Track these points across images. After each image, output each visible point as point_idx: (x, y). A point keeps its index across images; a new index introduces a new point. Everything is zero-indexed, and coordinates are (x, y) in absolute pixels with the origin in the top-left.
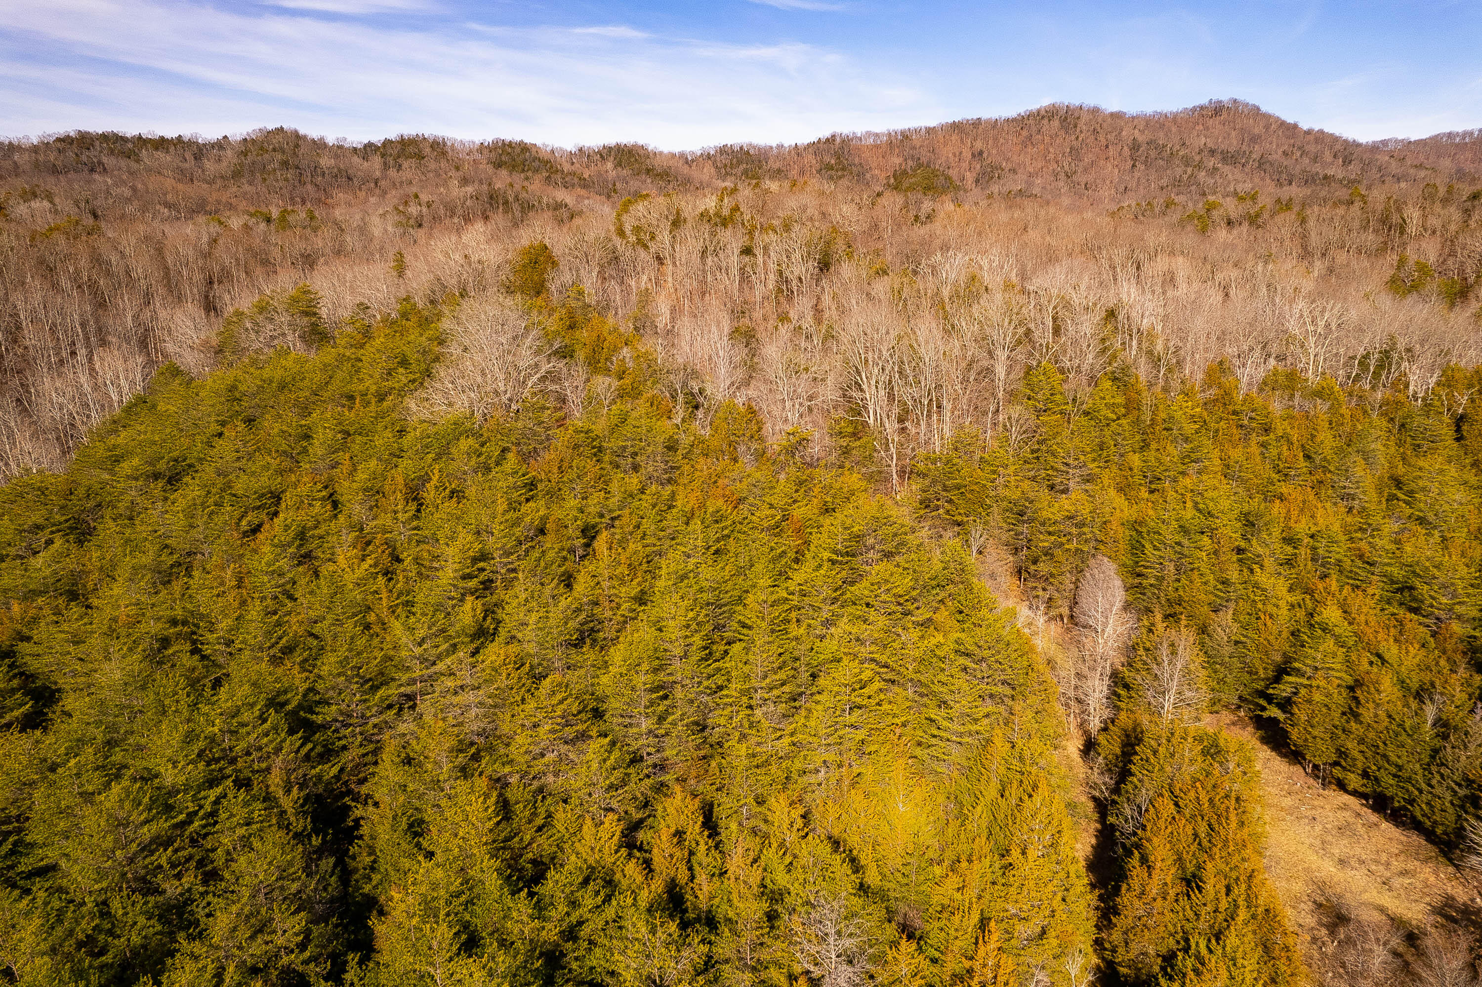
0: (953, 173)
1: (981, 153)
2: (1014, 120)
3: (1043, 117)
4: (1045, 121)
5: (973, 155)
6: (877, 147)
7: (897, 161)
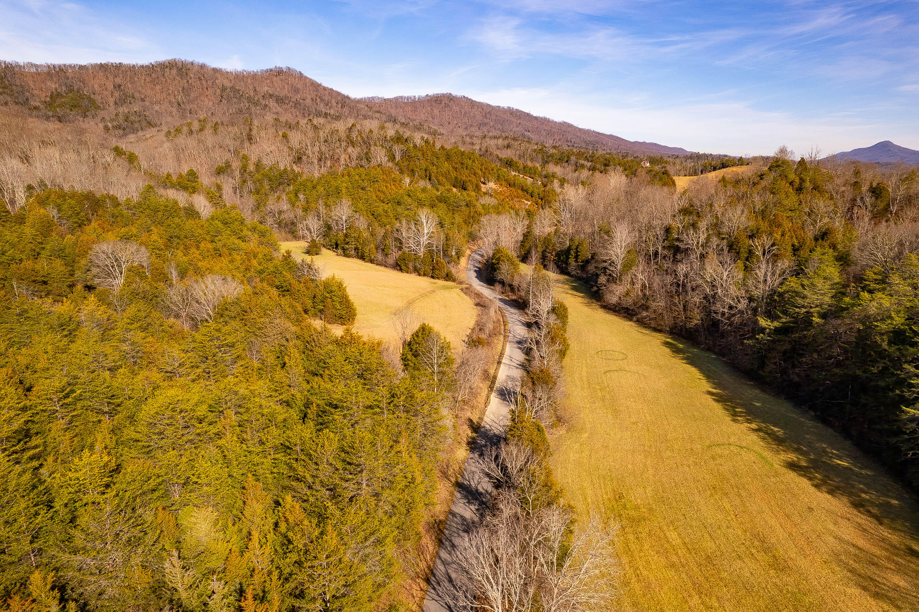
0: (98, 98)
1: (119, 86)
2: (147, 67)
3: (167, 67)
4: (168, 70)
5: (115, 87)
6: (38, 74)
7: (53, 86)
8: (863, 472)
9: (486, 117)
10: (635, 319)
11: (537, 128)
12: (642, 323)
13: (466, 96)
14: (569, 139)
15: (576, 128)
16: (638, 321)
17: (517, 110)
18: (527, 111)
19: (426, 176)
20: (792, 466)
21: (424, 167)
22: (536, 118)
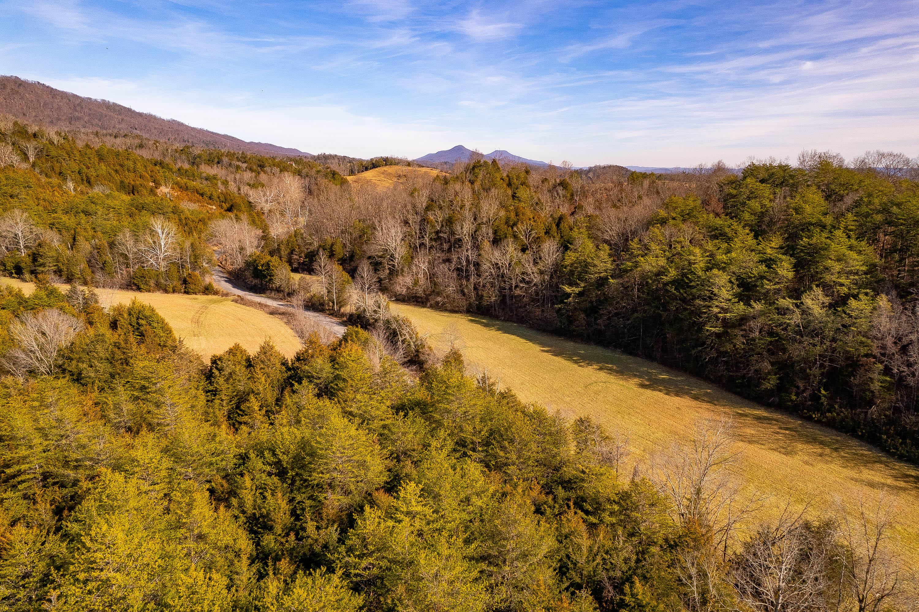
8: (679, 379)
9: (76, 110)
10: (428, 305)
11: (145, 126)
12: (438, 307)
13: (42, 82)
14: (186, 139)
15: (187, 127)
16: (431, 307)
17: (115, 105)
18: (127, 106)
19: (82, 180)
20: (642, 386)
21: (77, 169)
22: (140, 115)
